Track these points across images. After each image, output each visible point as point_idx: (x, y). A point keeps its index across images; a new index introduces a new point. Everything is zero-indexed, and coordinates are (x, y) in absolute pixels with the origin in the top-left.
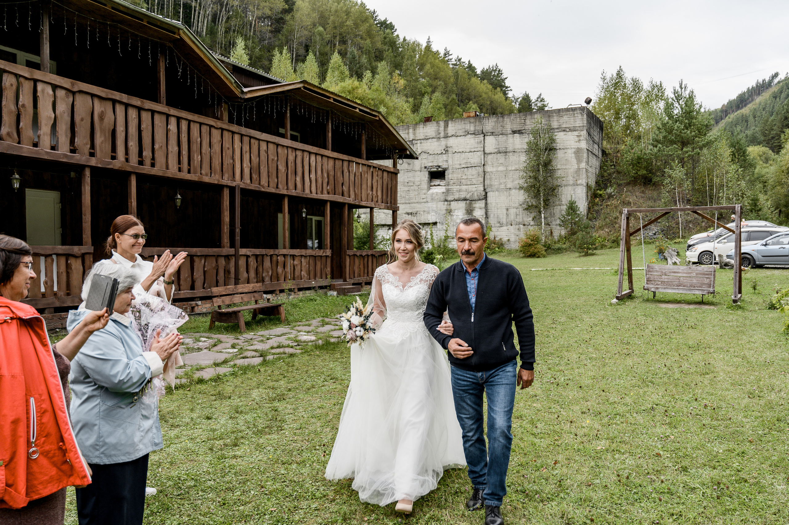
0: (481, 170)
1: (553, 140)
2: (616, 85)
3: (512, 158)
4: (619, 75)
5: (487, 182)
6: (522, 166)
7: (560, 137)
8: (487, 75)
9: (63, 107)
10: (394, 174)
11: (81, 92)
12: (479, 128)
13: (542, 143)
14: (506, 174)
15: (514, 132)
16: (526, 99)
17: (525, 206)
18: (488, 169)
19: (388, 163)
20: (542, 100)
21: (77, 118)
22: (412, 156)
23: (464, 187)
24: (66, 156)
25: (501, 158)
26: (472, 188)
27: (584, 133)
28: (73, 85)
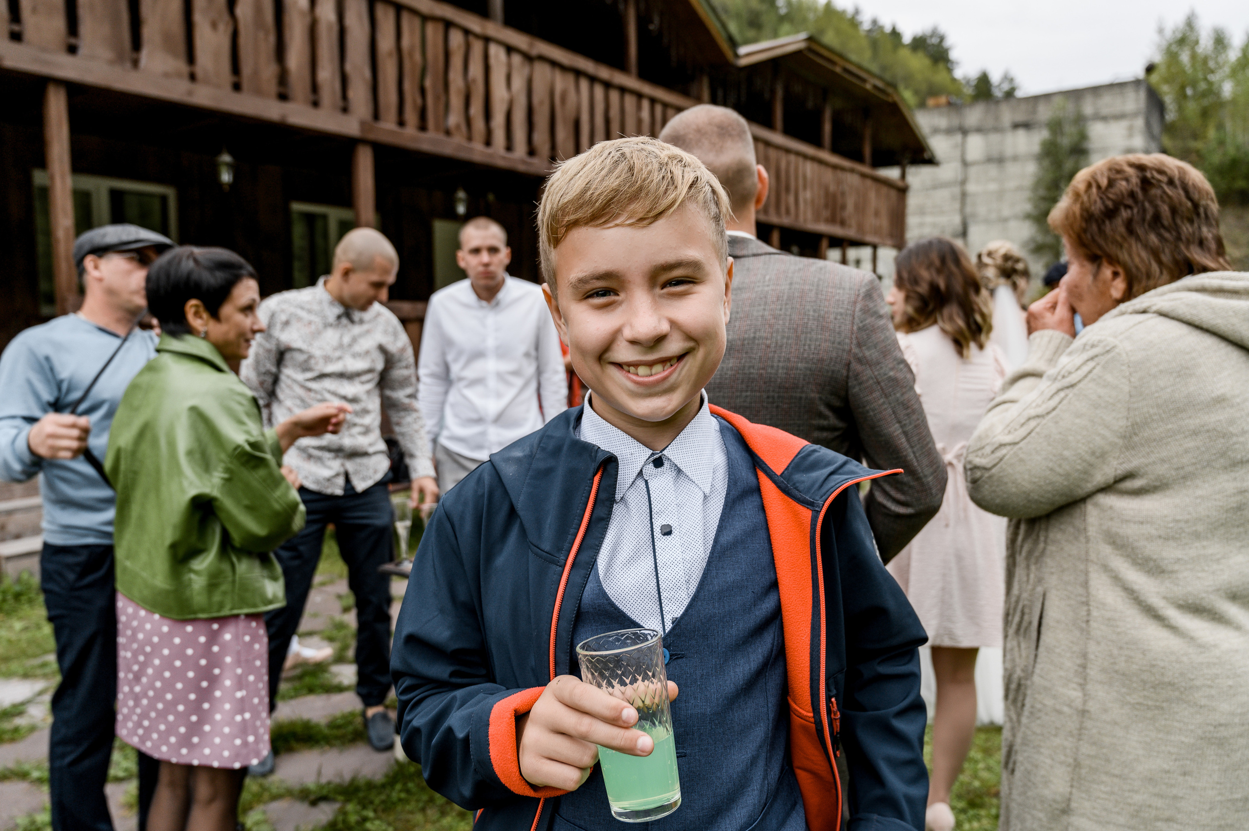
0: (957, 190)
1: (1083, 136)
2: (1182, 41)
3: (1012, 169)
4: (1190, 24)
5: (968, 210)
6: (1028, 182)
7: (1098, 132)
8: (919, 43)
9: (518, 83)
10: (902, 191)
11: (542, 58)
12: (955, 122)
13: (1065, 142)
14: (1000, 195)
15: (1016, 126)
16: (984, 81)
17: (1032, 246)
18: (971, 188)
19: (892, 173)
20: (1011, 80)
21: (536, 100)
22: (931, 161)
23: (929, 219)
24: (524, 162)
25: (993, 170)
26: (943, 220)
27: (1140, 122)
28: (531, 45)
